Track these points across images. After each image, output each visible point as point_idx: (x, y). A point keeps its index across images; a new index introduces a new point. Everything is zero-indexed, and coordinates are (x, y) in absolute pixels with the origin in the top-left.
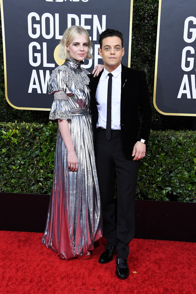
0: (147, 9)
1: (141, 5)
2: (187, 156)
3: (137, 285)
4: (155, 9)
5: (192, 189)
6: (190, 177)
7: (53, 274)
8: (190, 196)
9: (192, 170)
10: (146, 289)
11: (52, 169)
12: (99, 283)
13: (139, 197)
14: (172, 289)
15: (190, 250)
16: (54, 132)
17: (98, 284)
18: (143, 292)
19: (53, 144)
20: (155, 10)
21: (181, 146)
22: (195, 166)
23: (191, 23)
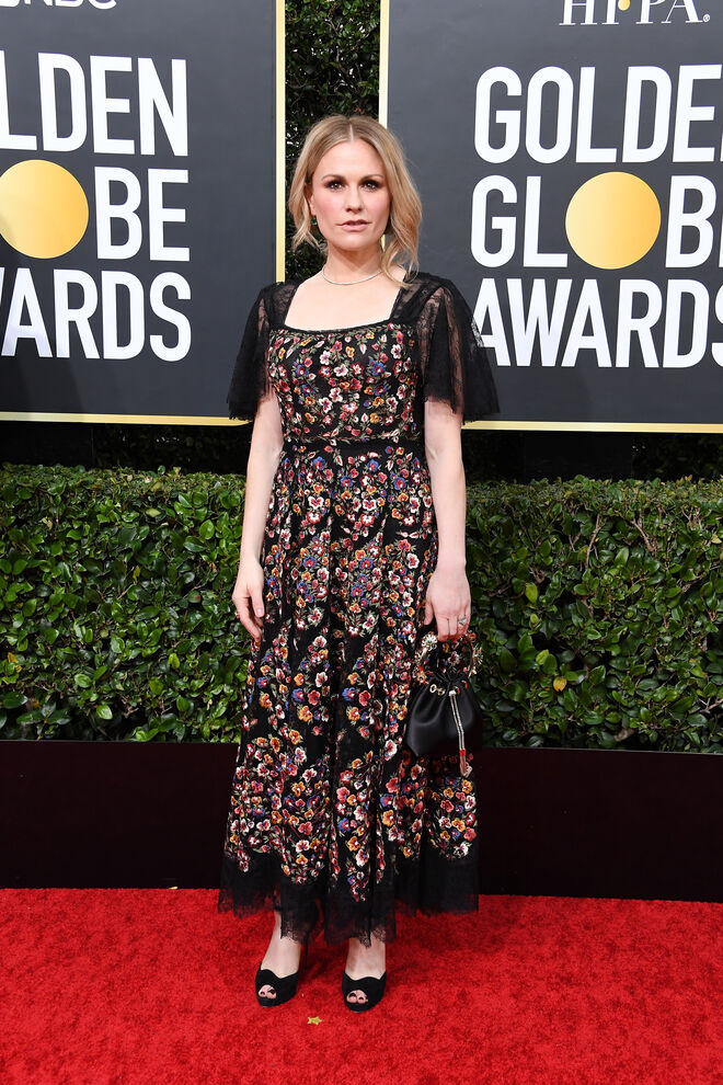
0: (343, 39)
1: (319, 22)
2: (500, 575)
3: (322, 1071)
4: (370, 39)
5: (524, 696)
6: (515, 652)
8: (517, 724)
9: (521, 626)
15: (523, 927)
20: (369, 41)
21: (478, 540)
22: (533, 611)
23: (499, 89)
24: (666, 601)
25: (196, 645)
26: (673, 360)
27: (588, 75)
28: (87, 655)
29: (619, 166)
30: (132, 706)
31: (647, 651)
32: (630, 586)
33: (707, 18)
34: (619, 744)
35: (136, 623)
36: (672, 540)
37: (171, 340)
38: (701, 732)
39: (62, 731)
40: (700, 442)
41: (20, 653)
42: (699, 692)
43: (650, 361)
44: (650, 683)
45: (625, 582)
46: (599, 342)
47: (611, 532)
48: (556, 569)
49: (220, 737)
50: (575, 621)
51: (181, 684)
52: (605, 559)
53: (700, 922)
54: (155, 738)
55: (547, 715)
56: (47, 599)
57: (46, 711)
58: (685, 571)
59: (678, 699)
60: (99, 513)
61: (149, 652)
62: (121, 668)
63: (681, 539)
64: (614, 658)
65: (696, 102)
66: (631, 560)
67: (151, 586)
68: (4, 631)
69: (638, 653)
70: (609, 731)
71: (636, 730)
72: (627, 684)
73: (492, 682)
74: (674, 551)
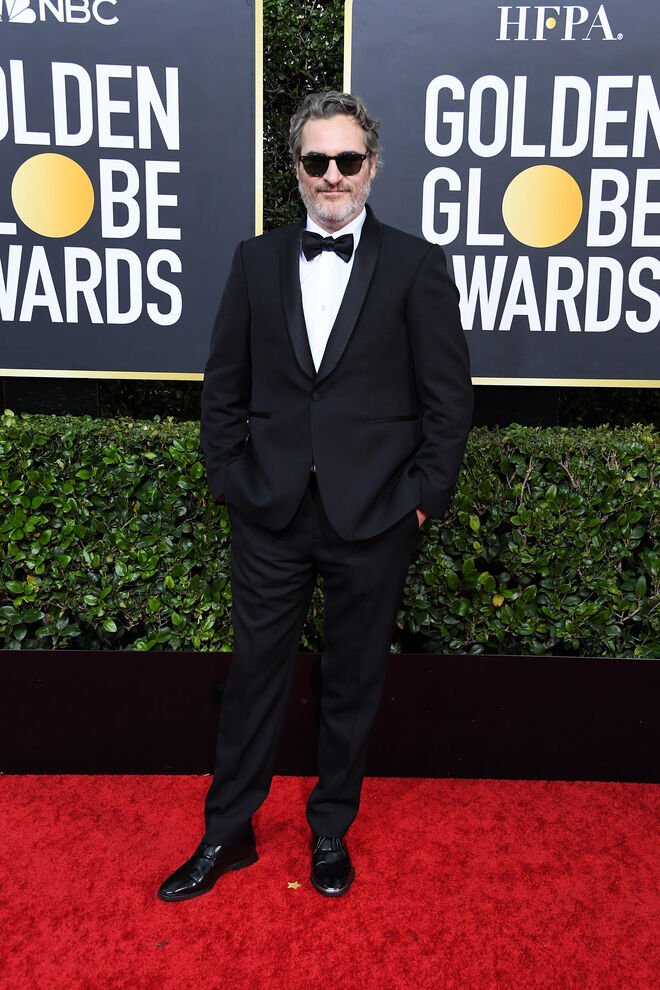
0: (311, 50)
1: (291, 36)
3: (301, 927)
4: (334, 50)
5: (468, 611)
6: (460, 574)
7: (27, 908)
8: (462, 635)
9: (465, 552)
10: (327, 938)
11: (17, 566)
12: (178, 927)
13: (306, 644)
14: (409, 931)
15: (466, 805)
16: (20, 445)
17: (174, 931)
18: (319, 947)
19: (21, 483)
20: (334, 52)
22: (475, 539)
23: (445, 94)
24: (587, 530)
25: (188, 569)
26: (593, 325)
27: (521, 82)
28: (95, 577)
29: (548, 160)
30: (133, 621)
31: (572, 572)
32: (557, 517)
33: (620, 36)
34: (546, 651)
35: (137, 550)
36: (593, 478)
37: (165, 308)
38: (615, 640)
39: (73, 642)
40: (614, 395)
41: (37, 576)
42: (615, 607)
43: (574, 326)
44: (574, 599)
45: (553, 514)
46: (530, 310)
47: (542, 472)
48: (495, 504)
49: (209, 647)
50: (511, 547)
51: (176, 602)
52: (537, 494)
53: (614, 799)
54: (152, 649)
55: (487, 627)
56: (60, 530)
57: (61, 625)
58: (604, 504)
59: (597, 613)
60: (105, 456)
61: (148, 575)
62: (124, 588)
63: (601, 477)
64: (544, 578)
65: (612, 107)
66: (560, 495)
67: (149, 518)
68: (24, 557)
69: (564, 574)
70: (540, 641)
71: (562, 639)
72: (555, 601)
73: (441, 599)
74: (595, 488)
